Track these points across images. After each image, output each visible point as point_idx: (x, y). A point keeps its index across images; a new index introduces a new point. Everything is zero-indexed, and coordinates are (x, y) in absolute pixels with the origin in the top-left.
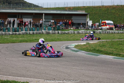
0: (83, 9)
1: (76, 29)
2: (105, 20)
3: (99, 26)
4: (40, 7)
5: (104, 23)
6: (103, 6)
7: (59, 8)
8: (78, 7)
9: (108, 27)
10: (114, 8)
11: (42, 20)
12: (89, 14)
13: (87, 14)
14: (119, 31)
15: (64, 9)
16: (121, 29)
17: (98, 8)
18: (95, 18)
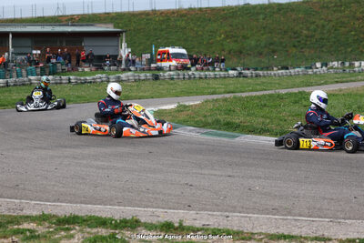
0: (105, 19)
1: (97, 69)
3: (151, 61)
5: (164, 53)
6: (154, 12)
7: (43, 17)
8: (94, 15)
10: (182, 16)
11: (8, 51)
12: (125, 32)
13: (121, 32)
14: (206, 73)
15: (58, 21)
16: (210, 68)
17: (143, 16)
18: (135, 43)
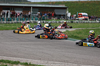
0: (63, 3)
1: (58, 19)
2: (81, 13)
3: (76, 17)
4: (29, 1)
5: (80, 14)
6: (79, 1)
7: (44, 2)
8: (60, 2)
9: (83, 18)
10: (88, 3)
11: (31, 12)
12: (68, 7)
13: (67, 8)
14: (92, 21)
15: (48, 3)
16: (94, 20)
17: (76, 3)
18: (73, 11)
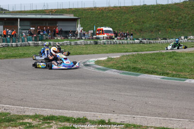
0: (69, 12)
1: (64, 38)
3: (93, 34)
5: (100, 30)
6: (95, 8)
7: (36, 10)
8: (63, 9)
10: (111, 10)
11: (17, 28)
12: (80, 18)
14: (123, 41)
15: (44, 12)
16: (125, 39)
17: (90, 10)
18: (85, 24)
